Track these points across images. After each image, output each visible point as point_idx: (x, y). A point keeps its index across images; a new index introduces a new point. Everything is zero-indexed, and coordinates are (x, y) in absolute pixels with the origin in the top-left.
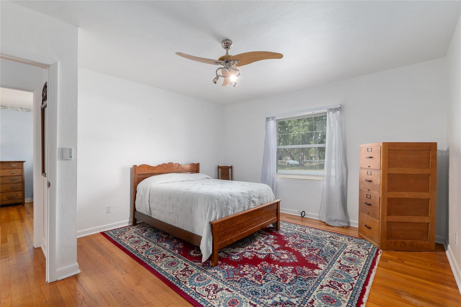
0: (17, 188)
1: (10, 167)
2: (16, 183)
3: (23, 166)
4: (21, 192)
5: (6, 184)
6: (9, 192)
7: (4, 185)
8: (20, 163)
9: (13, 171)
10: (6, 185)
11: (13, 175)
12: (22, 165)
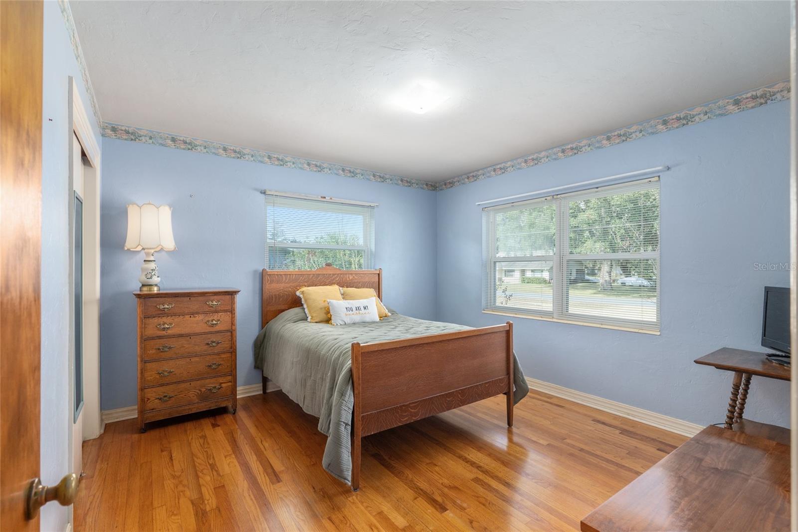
0: (220, 367)
1: (206, 309)
2: (218, 354)
3: (234, 304)
4: (230, 378)
5: (196, 356)
6: (202, 379)
7: (193, 360)
8: (228, 297)
9: (212, 318)
10: (197, 359)
11: (211, 329)
12: (233, 302)
